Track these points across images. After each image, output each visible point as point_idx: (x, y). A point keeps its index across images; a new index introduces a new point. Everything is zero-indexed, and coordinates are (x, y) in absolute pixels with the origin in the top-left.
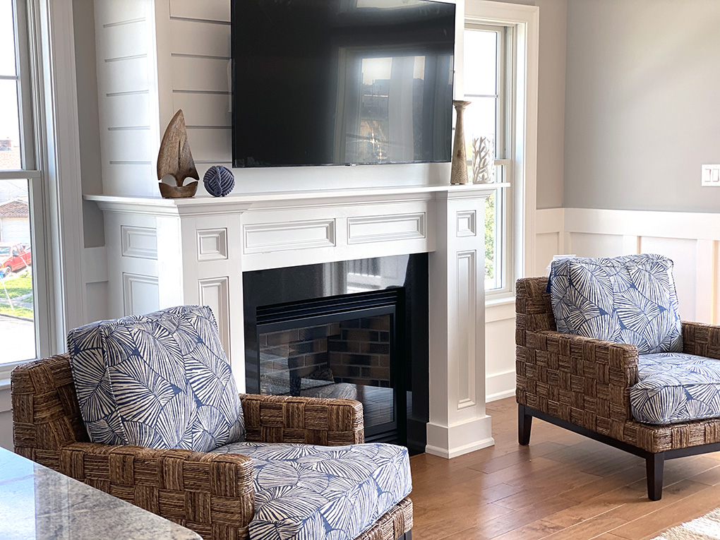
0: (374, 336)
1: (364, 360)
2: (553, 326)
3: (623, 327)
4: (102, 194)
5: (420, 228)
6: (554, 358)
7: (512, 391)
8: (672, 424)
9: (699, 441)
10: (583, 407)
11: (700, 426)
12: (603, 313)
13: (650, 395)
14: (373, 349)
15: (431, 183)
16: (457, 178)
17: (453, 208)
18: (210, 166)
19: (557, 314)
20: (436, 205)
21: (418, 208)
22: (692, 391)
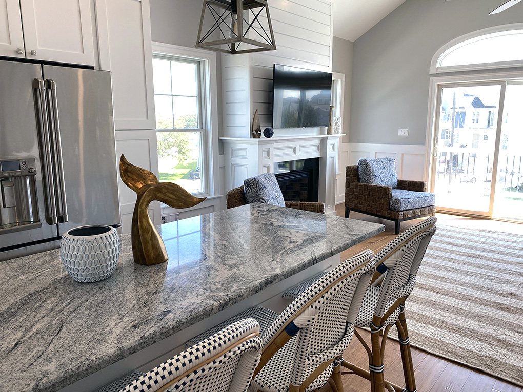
0: (302, 185)
1: (299, 193)
2: (359, 181)
3: (382, 181)
4: (223, 137)
5: (318, 149)
6: (361, 191)
7: (344, 201)
8: (403, 211)
9: (410, 216)
10: (372, 207)
11: (411, 211)
12: (376, 177)
13: (397, 201)
14: (302, 189)
15: (321, 134)
16: (329, 132)
17: (329, 142)
18: (265, 128)
19: (361, 177)
20: (324, 141)
21: (317, 142)
22: (409, 200)
